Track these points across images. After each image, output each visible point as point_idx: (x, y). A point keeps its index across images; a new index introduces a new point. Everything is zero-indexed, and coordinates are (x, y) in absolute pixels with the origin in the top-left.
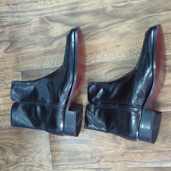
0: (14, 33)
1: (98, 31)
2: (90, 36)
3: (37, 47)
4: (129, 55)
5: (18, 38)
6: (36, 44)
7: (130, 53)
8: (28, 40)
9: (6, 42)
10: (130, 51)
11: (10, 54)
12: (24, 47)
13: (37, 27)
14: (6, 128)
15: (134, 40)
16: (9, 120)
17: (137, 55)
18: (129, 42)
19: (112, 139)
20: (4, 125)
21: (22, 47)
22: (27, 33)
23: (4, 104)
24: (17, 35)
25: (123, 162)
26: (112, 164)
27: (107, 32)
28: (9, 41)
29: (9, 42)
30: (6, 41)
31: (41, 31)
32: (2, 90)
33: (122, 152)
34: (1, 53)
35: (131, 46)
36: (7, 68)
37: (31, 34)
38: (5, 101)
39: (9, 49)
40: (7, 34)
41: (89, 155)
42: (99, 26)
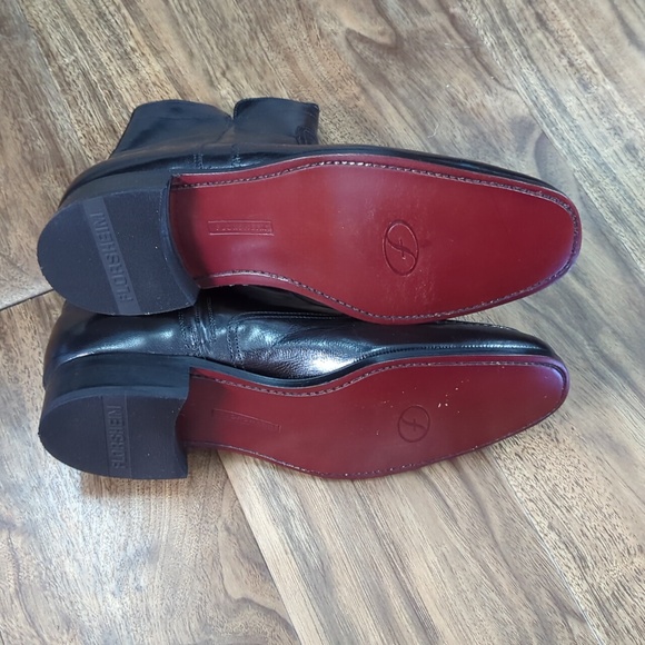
0: (434, 46)
1: (580, 337)
2: (543, 316)
3: (414, 137)
4: (535, 494)
5: (423, 65)
6: (425, 130)
7: (545, 497)
8: (427, 99)
9: (390, 30)
10: (554, 491)
11: (349, 56)
12: (396, 94)
13: (491, 117)
14: (44, 116)
15: (607, 494)
16: (80, 118)
17: (551, 527)
18: (589, 475)
19: (131, 550)
20: (54, 107)
21: (391, 87)
22: (453, 90)
23: (143, 85)
24: (429, 59)
25: (32, 637)
26: (12, 590)
27: (591, 375)
28: (398, 36)
29: (394, 38)
30: (394, 29)
31: (482, 133)
32: (197, 64)
33: (84, 613)
34: (341, 25)
35: (578, 490)
36: (289, 58)
37: (453, 102)
38: (155, 84)
39: (368, 46)
40: (420, 25)
42: (600, 335)
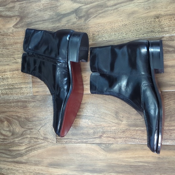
0: (24, 9)
1: (106, 9)
2: (98, 14)
3: (46, 23)
4: (135, 34)
5: (28, 13)
6: (45, 20)
7: (137, 33)
8: (37, 16)
9: (16, 17)
10: (136, 30)
11: (20, 29)
12: (33, 23)
13: (46, 4)
14: (13, 101)
15: (141, 20)
16: (16, 94)
17: (143, 34)
18: (136, 22)
19: (115, 116)
20: (12, 98)
21: (31, 23)
22: (37, 9)
23: (12, 78)
24: (27, 11)
25: (124, 139)
26: (113, 139)
27: (115, 11)
28: (18, 16)
29: (19, 17)
30: (16, 16)
31: (50, 8)
32: (10, 64)
33: (123, 128)
34: (11, 28)
35: (138, 25)
36: (16, 43)
37: (40, 11)
38: (13, 75)
39: (18, 24)
40: (17, 9)
41: (92, 131)
42: (108, 4)
